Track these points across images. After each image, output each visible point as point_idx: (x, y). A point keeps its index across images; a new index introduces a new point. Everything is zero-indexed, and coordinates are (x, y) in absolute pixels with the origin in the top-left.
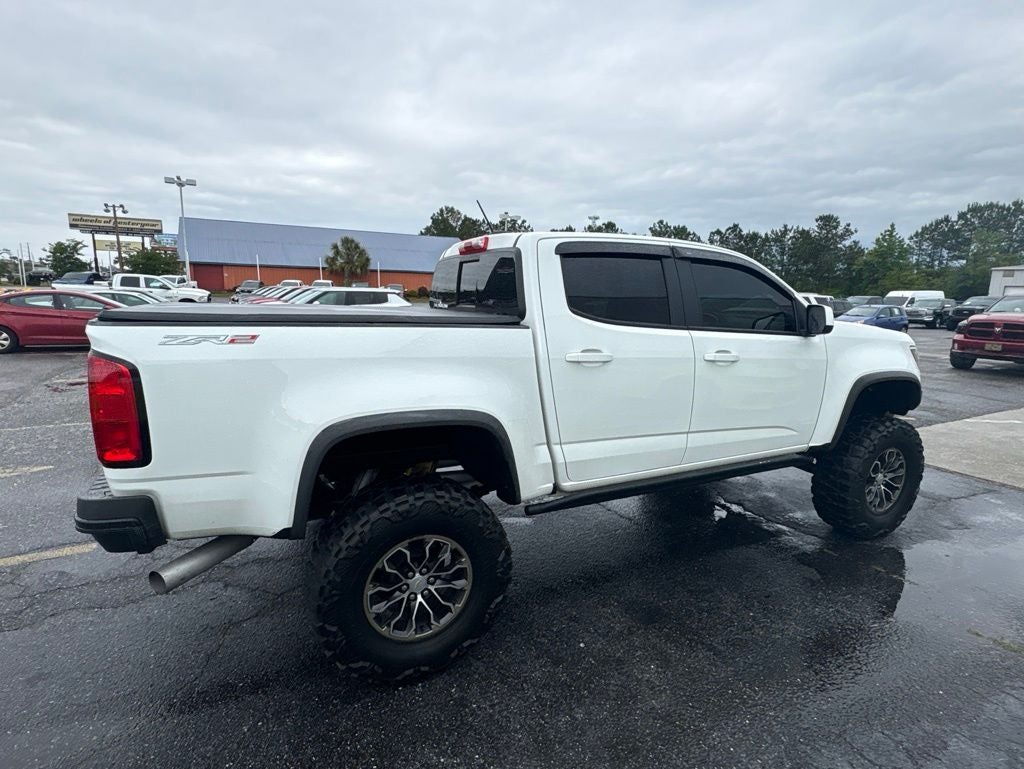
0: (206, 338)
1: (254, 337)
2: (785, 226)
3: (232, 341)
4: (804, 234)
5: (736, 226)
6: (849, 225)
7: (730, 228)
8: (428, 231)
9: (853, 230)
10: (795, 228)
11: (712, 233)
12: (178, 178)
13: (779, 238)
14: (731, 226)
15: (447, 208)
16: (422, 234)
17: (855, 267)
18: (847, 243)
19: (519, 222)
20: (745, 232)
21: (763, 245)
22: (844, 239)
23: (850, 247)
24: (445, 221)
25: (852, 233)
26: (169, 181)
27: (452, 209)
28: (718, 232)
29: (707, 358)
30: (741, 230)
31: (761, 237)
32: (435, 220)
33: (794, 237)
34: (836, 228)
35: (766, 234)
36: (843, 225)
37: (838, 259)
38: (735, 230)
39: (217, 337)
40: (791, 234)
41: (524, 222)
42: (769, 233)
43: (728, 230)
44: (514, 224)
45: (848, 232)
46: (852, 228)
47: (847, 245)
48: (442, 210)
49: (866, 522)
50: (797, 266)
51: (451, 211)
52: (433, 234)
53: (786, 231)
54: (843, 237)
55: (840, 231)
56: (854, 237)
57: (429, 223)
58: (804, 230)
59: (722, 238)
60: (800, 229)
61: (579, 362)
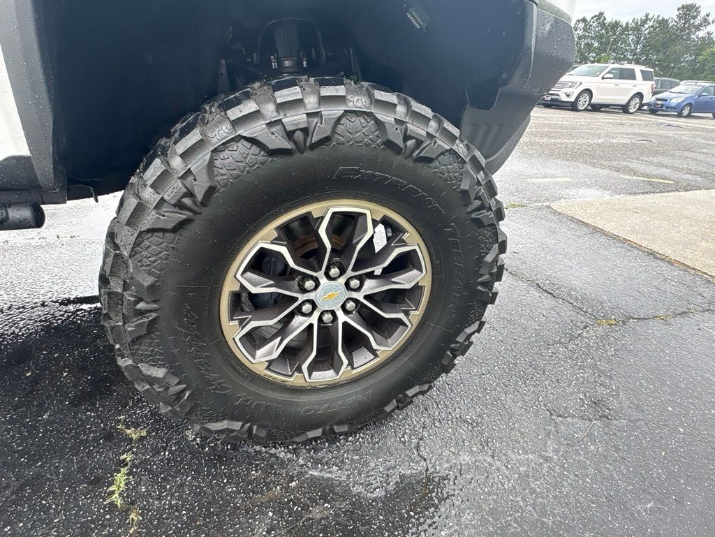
2: (647, 15)
4: (663, 23)
5: (601, 14)
6: (708, 15)
7: (595, 16)
9: (710, 21)
10: (656, 17)
11: (578, 21)
13: (637, 28)
14: (597, 14)
17: (701, 57)
18: (701, 34)
20: (607, 21)
21: (622, 33)
22: (699, 30)
23: (703, 38)
25: (709, 24)
28: (584, 20)
30: (605, 19)
31: (621, 26)
33: (652, 26)
34: (694, 18)
35: (627, 23)
36: (703, 14)
37: (687, 49)
38: (600, 18)
40: (651, 24)
42: (630, 21)
43: (592, 18)
45: (706, 22)
46: (710, 19)
47: (700, 36)
50: (647, 56)
53: (647, 19)
54: (698, 28)
55: (697, 22)
56: (710, 28)
58: (663, 19)
59: (586, 25)
60: (660, 18)
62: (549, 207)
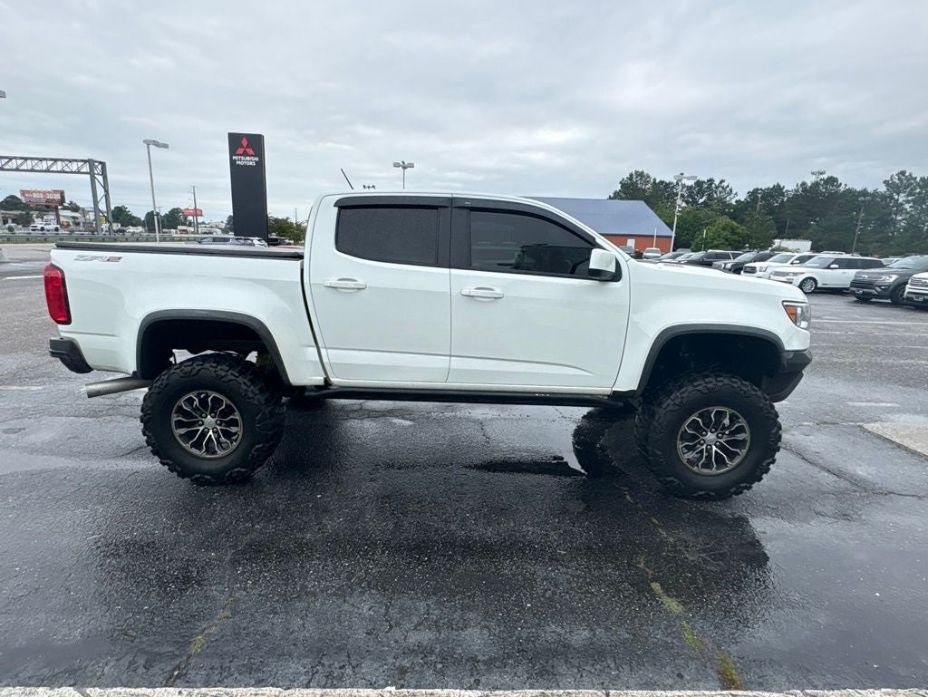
0: (96, 258)
1: (120, 258)
3: (108, 260)
8: (617, 196)
12: (403, 163)
15: (636, 172)
16: (610, 198)
19: (717, 182)
24: (634, 184)
26: (396, 165)
27: (642, 172)
29: (463, 293)
32: (623, 185)
39: (101, 257)
41: (722, 182)
44: (711, 184)
48: (631, 175)
49: (675, 477)
51: (641, 175)
52: (622, 199)
57: (618, 188)
61: (335, 288)
62: (859, 426)
